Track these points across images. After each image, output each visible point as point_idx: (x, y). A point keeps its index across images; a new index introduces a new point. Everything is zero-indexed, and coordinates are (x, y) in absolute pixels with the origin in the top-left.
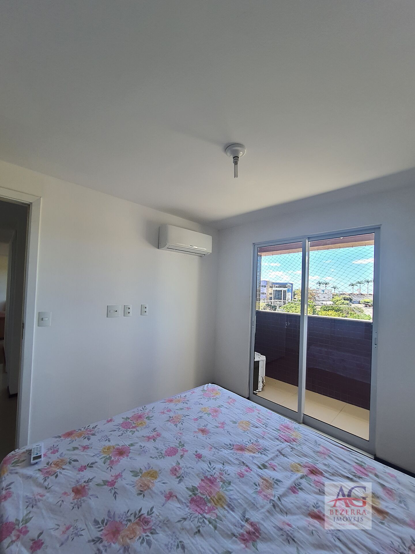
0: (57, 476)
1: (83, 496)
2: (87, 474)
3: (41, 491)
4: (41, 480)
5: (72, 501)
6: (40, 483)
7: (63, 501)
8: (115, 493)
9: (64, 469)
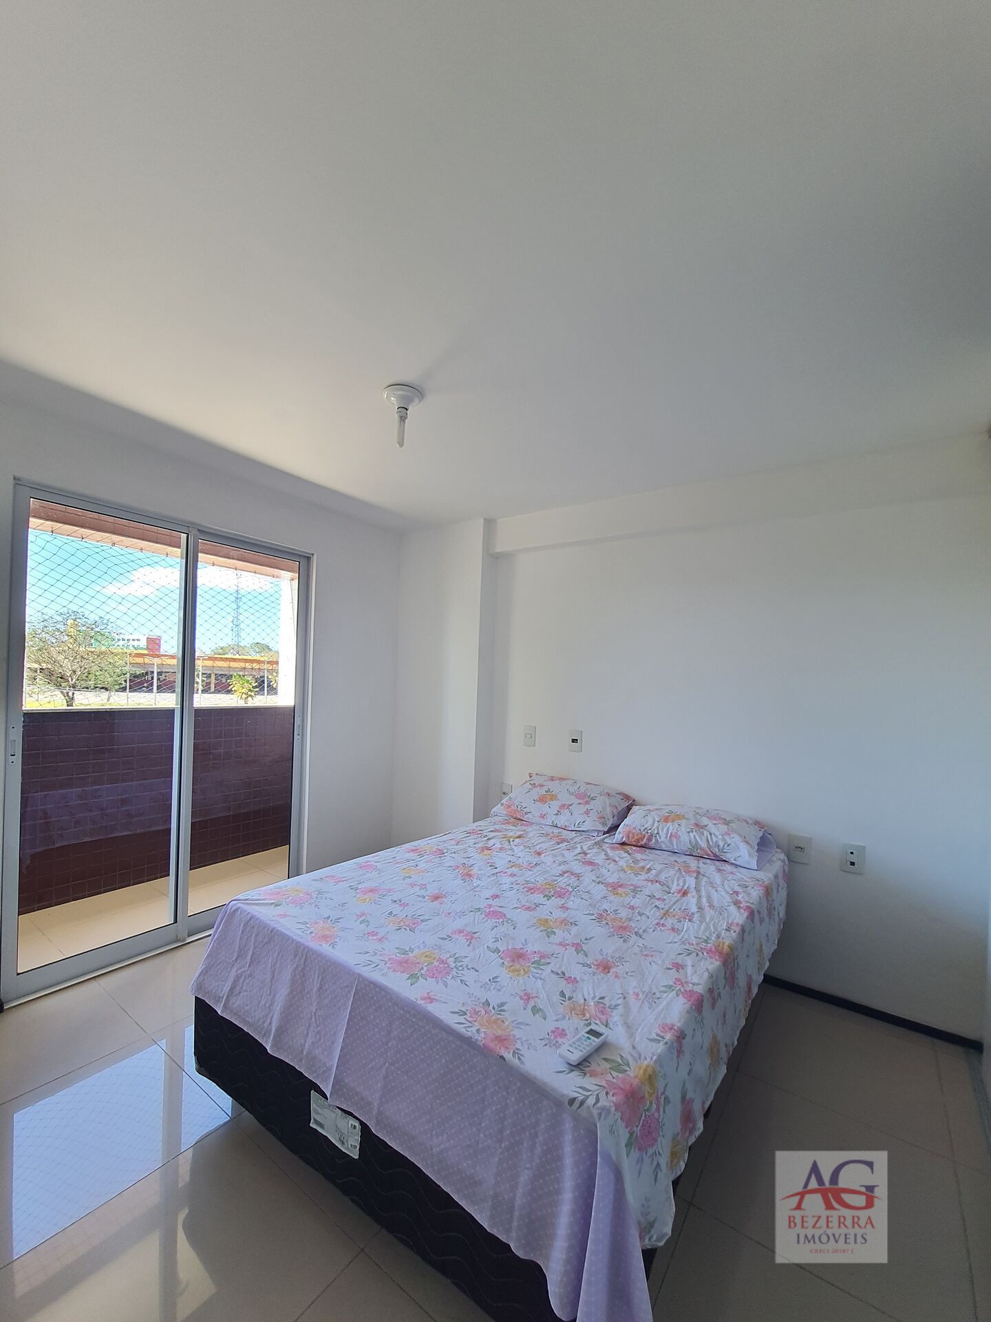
0: (602, 998)
1: (609, 961)
2: (576, 971)
3: (632, 1000)
4: (621, 1009)
5: (621, 966)
6: (625, 1007)
7: (626, 973)
8: (586, 939)
9: (585, 1000)
